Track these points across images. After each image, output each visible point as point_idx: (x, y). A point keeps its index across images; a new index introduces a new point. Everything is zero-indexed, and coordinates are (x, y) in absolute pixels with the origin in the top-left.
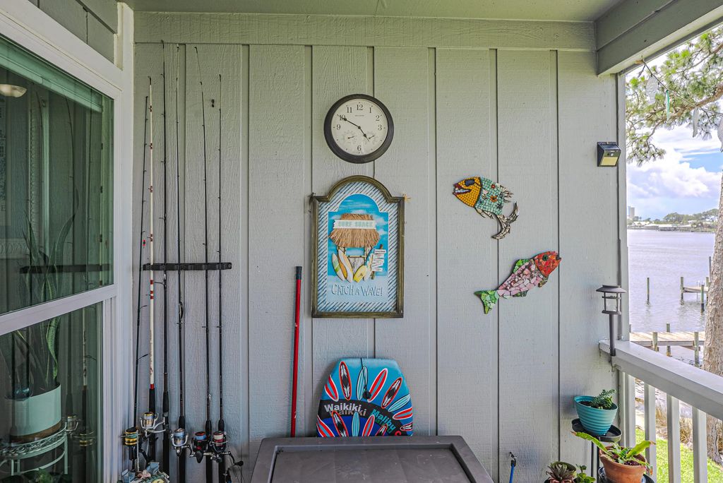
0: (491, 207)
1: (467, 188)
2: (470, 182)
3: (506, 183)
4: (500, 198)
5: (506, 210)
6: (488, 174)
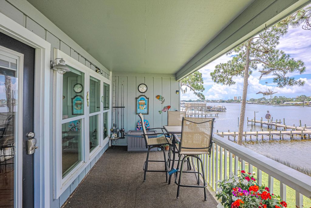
0: (161, 99)
1: (158, 97)
2: (158, 96)
3: (163, 96)
4: (162, 98)
5: (163, 100)
6: (161, 95)
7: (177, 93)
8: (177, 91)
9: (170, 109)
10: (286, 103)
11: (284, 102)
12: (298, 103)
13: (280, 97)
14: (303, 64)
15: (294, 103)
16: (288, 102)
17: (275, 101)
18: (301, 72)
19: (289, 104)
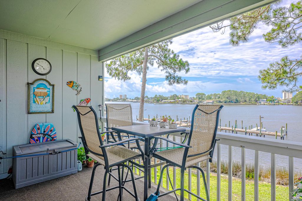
0: (76, 88)
1: (70, 83)
2: (71, 82)
4: (78, 86)
5: (79, 89)
6: (75, 81)
7: (100, 79)
8: (99, 77)
9: (89, 103)
10: (163, 101)
11: (162, 100)
12: (172, 101)
13: (159, 95)
14: (188, 65)
15: (169, 101)
16: (165, 101)
17: (155, 100)
18: (187, 72)
19: (166, 102)
